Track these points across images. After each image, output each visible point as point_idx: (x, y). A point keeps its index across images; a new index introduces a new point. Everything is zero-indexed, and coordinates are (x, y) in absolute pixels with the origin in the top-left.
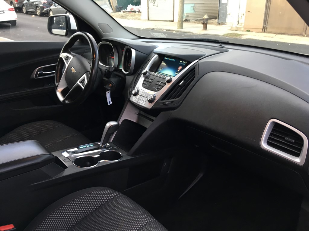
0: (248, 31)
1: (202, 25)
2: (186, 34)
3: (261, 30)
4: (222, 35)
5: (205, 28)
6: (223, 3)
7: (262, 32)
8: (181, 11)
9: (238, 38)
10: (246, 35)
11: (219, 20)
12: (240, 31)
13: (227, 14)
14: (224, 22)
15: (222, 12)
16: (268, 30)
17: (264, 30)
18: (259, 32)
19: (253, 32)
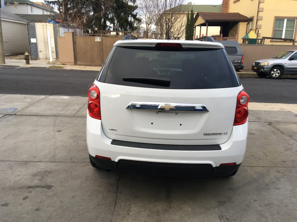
0: (63, 64)
1: (25, 61)
2: (16, 68)
3: (74, 64)
4: (48, 67)
5: (28, 63)
6: (33, 43)
7: (74, 65)
8: (1, 49)
9: (62, 69)
10: (65, 67)
11: (32, 56)
12: (57, 64)
13: (38, 51)
14: (37, 58)
15: (33, 49)
16: (78, 63)
17: (76, 63)
18: (72, 65)
19: (67, 65)
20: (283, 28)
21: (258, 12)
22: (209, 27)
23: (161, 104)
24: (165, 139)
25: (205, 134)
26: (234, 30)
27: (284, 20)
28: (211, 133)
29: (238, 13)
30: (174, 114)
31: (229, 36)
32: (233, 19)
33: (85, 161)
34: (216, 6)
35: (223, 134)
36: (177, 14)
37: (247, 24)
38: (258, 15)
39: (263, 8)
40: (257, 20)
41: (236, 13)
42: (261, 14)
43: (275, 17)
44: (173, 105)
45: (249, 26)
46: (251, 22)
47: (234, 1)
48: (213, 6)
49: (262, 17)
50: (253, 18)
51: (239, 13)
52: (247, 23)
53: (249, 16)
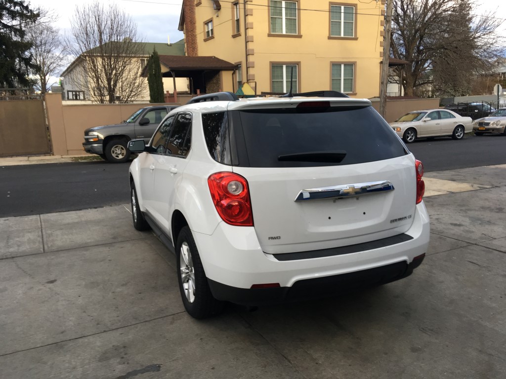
20: (283, 79)
21: (247, 55)
22: (176, 79)
23: (344, 187)
24: (348, 238)
25: (392, 221)
26: (214, 83)
27: (282, 66)
28: (397, 218)
29: (214, 57)
30: (355, 200)
31: (207, 91)
32: (211, 66)
33: (164, 315)
34: (171, 45)
35: (407, 218)
36: (125, 57)
37: (233, 74)
38: (247, 61)
39: (253, 50)
40: (247, 68)
41: (212, 57)
42: (251, 59)
43: (270, 62)
44: (359, 186)
45: (236, 77)
46: (237, 71)
47: (203, 38)
48: (167, 44)
49: (253, 63)
50: (240, 64)
51: (216, 56)
52: (232, 72)
53: (233, 61)
